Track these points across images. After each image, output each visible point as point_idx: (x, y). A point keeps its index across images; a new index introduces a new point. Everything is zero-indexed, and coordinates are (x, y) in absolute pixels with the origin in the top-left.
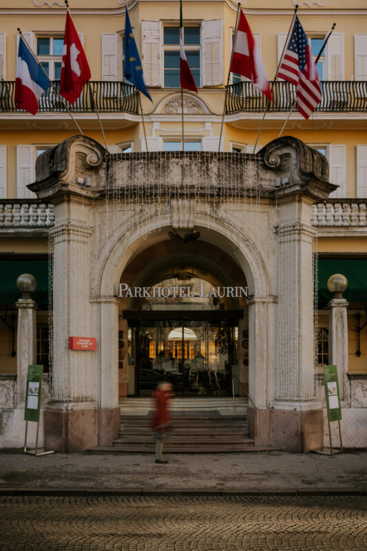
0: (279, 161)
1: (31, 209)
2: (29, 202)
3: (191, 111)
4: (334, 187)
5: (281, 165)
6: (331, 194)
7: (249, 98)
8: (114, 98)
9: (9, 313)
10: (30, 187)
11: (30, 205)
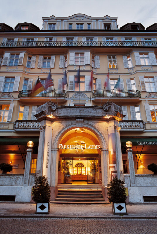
0: (108, 108)
1: (34, 123)
2: (34, 121)
3: (82, 97)
4: (124, 116)
5: (108, 110)
6: (124, 118)
7: (99, 94)
8: (60, 94)
9: (24, 155)
10: (35, 116)
11: (34, 122)
